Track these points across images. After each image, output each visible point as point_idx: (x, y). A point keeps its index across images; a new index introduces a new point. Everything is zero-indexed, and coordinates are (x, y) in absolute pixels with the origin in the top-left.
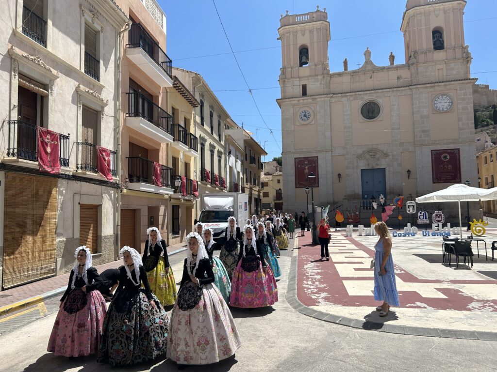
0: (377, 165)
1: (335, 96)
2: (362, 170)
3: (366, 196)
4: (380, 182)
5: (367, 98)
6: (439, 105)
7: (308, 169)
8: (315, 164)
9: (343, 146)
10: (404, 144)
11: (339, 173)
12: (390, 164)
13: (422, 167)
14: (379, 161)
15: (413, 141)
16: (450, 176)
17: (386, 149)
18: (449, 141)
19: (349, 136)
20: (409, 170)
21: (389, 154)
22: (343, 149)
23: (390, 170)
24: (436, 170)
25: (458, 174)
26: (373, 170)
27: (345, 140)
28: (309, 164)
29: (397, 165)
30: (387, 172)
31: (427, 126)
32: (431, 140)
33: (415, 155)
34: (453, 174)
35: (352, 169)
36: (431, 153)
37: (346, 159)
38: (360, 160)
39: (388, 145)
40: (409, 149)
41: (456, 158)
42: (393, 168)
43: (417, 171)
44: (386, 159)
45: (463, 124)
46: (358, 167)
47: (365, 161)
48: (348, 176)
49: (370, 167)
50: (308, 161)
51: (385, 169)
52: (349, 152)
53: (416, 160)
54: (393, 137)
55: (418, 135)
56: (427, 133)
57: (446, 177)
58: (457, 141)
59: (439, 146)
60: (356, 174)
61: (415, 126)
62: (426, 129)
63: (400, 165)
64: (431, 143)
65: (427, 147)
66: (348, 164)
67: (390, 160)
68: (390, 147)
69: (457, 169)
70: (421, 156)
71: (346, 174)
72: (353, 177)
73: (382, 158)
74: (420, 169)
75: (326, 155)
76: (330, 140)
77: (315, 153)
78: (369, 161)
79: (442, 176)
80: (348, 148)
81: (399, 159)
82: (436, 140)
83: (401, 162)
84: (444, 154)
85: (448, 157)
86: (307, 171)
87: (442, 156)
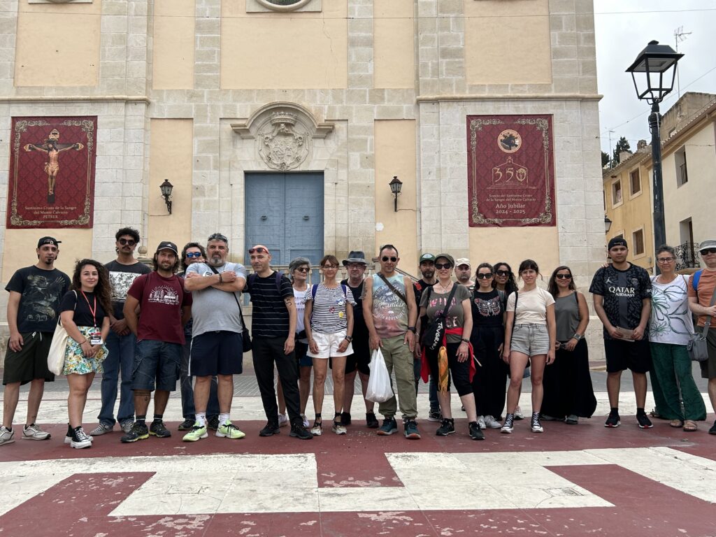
0: (298, 160)
2: (247, 174)
4: (306, 219)
7: (60, 159)
8: (85, 143)
9: (190, 87)
10: (386, 93)
11: (166, 180)
12: (340, 157)
13: (439, 169)
14: (306, 145)
15: (413, 87)
16: (522, 203)
17: (329, 107)
18: (521, 89)
19: (210, 55)
20: (395, 177)
21: (337, 125)
22: (186, 98)
23: (340, 178)
24: (479, 181)
25: (547, 198)
26: (284, 176)
27: (197, 69)
28: (63, 141)
29: (361, 163)
30: (328, 185)
31: (456, 39)
32: (469, 83)
33: (419, 130)
34: (531, 198)
35: (215, 169)
36: (468, 127)
37: (196, 134)
38: (243, 139)
39: (336, 94)
40: (399, 110)
41: (542, 147)
42: (348, 173)
43: (422, 184)
44: (328, 141)
45: (562, 37)
46: (235, 164)
47: (259, 142)
48: (198, 190)
49: (273, 166)
50: (63, 131)
51: (321, 173)
52: (209, 108)
53: (419, 146)
54: (352, 68)
55: (430, 64)
56: (457, 60)
57: (510, 206)
58: (545, 91)
59: (490, 103)
60: (227, 186)
61: (421, 37)
62: (454, 46)
63: (369, 161)
64: (467, 95)
65: (455, 104)
66: (201, 153)
67: (339, 144)
68: (342, 102)
69: (544, 182)
70: (435, 133)
71: (194, 186)
72: (216, 198)
73: (314, 138)
74: (433, 176)
75: (125, 116)
76: (144, 63)
77: (89, 105)
78: (272, 145)
79: (499, 203)
80: (205, 94)
81: (369, 143)
82: (482, 85)
83: (373, 152)
84: (505, 132)
85: (518, 142)
86: (53, 168)
87: (501, 137)
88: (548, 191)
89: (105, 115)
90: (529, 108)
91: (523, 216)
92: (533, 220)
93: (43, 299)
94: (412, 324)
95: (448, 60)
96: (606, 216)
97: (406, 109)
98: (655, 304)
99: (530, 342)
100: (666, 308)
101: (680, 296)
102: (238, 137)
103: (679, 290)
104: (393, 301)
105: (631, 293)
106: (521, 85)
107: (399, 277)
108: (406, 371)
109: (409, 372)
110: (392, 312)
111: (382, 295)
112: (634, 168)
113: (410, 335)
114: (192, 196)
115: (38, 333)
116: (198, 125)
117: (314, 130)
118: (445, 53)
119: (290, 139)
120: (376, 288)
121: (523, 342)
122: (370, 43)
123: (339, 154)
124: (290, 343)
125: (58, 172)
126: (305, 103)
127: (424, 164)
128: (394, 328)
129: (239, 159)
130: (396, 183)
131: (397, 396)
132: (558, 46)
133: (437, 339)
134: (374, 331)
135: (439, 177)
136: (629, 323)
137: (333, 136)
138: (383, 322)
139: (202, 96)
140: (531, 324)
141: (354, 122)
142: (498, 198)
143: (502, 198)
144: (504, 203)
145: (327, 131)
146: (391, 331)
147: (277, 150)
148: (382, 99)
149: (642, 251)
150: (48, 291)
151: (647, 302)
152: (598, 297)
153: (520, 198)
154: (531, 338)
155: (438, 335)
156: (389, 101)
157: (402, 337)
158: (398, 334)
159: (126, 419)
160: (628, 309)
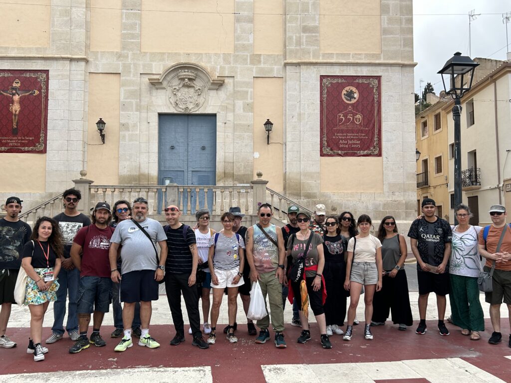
0: (197, 105)
2: (160, 115)
3: (167, 183)
4: (203, 148)
7: (21, 101)
8: (40, 90)
9: (118, 50)
10: (262, 57)
11: (101, 119)
12: (228, 104)
13: (300, 115)
14: (203, 95)
15: (282, 53)
16: (358, 140)
17: (220, 67)
18: (359, 57)
19: (133, 26)
20: (268, 120)
21: (227, 80)
22: (115, 58)
23: (228, 119)
24: (328, 124)
25: (376, 136)
26: (187, 116)
27: (124, 36)
28: (24, 88)
29: (243, 109)
30: (219, 124)
31: (313, 19)
32: (321, 52)
33: (286, 86)
34: (364, 136)
35: (137, 111)
36: (321, 84)
37: (123, 84)
38: (157, 89)
39: (226, 57)
40: (272, 70)
41: (373, 100)
42: (234, 115)
43: (287, 125)
44: (219, 92)
45: (390, 20)
46: (151, 108)
47: (169, 92)
48: (124, 126)
49: (180, 110)
50: (24, 81)
51: (215, 115)
52: (132, 66)
53: (286, 98)
54: (237, 38)
55: (294, 37)
56: (314, 34)
57: (350, 142)
58: (377, 59)
59: (337, 67)
60: (145, 123)
61: (288, 17)
62: (312, 24)
63: (249, 107)
64: (320, 60)
65: (312, 67)
66: (126, 99)
67: (228, 94)
68: (230, 63)
69: (374, 125)
70: (297, 87)
71: (122, 123)
72: (138, 132)
73: (210, 89)
74: (295, 119)
75: (70, 70)
76: (83, 31)
77: (43, 62)
78: (179, 94)
79: (342, 139)
80: (129, 55)
81: (249, 94)
82: (332, 54)
83: (253, 101)
84: (347, 88)
85: (356, 95)
86: (16, 108)
87: (344, 92)
88: (376, 131)
89: (54, 69)
90: (365, 71)
91: (359, 149)
92: (366, 152)
93: (10, 245)
94: (281, 263)
95: (307, 34)
96: (417, 149)
97: (277, 70)
98: (454, 248)
99: (365, 275)
100: (462, 251)
101: (472, 243)
102: (154, 88)
103: (471, 238)
104: (268, 246)
105: (437, 239)
106: (360, 54)
107: (273, 227)
108: (277, 298)
109: (279, 298)
110: (267, 254)
111: (260, 241)
112: (437, 112)
113: (280, 271)
114: (120, 131)
115: (6, 270)
116: (124, 78)
117: (210, 84)
118: (305, 29)
119: (192, 90)
120: (256, 236)
121: (360, 276)
122: (251, 20)
123: (227, 102)
124: (193, 278)
125: (20, 111)
126: (202, 64)
127: (289, 110)
128: (268, 266)
129: (154, 104)
130: (268, 123)
131: (270, 316)
132: (386, 26)
133: (299, 275)
134: (254, 269)
135: (300, 120)
136: (435, 260)
137: (223, 89)
138: (261, 261)
139: (127, 57)
140: (366, 263)
141: (239, 78)
142: (341, 136)
143: (344, 136)
144: (345, 139)
145: (219, 85)
146: (266, 268)
147: (182, 97)
148: (260, 62)
149: (441, 171)
150: (14, 238)
151: (448, 245)
152: (414, 240)
153: (356, 136)
154: (366, 273)
155: (299, 272)
156: (264, 63)
157: (274, 273)
158: (271, 270)
159: (72, 329)
160: (435, 250)
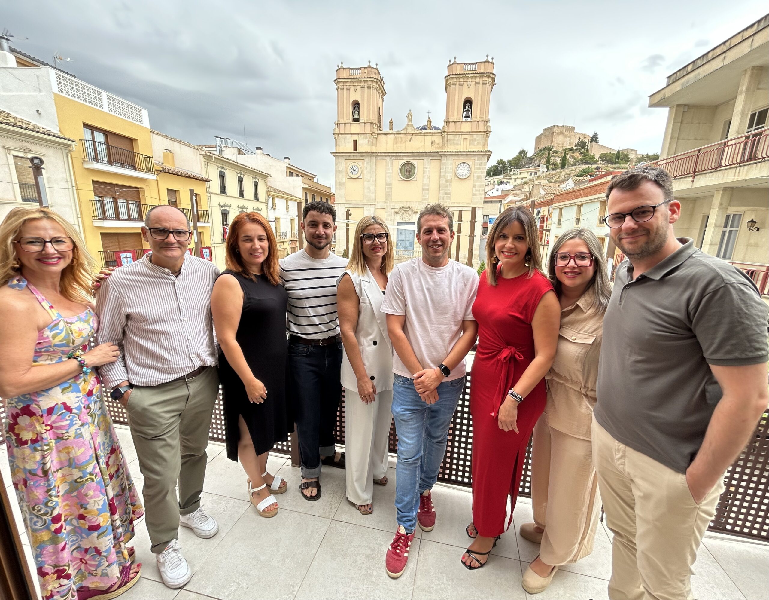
0: (409, 219)
1: (379, 154)
2: (398, 222)
3: (399, 244)
4: (411, 233)
5: (406, 160)
6: (460, 172)
9: (384, 200)
14: (411, 216)
17: (417, 206)
19: (389, 192)
22: (384, 203)
26: (406, 223)
27: (386, 196)
31: (449, 190)
32: (451, 202)
35: (390, 221)
37: (386, 212)
38: (397, 214)
39: (419, 203)
45: (476, 190)
46: (395, 220)
47: (400, 215)
49: (403, 220)
52: (389, 206)
54: (423, 196)
55: (442, 196)
56: (449, 195)
58: (469, 205)
60: (393, 225)
62: (448, 192)
64: (451, 205)
66: (387, 217)
68: (420, 205)
73: (413, 214)
75: (370, 208)
76: (374, 194)
77: (362, 205)
78: (403, 215)
82: (455, 202)
102: (395, 213)
106: (464, 203)
117: (413, 212)
118: (446, 194)
119: (407, 214)
122: (428, 189)
126: (411, 205)
129: (395, 218)
132: (474, 192)
139: (387, 203)
